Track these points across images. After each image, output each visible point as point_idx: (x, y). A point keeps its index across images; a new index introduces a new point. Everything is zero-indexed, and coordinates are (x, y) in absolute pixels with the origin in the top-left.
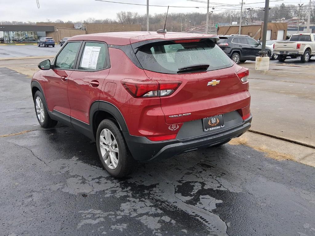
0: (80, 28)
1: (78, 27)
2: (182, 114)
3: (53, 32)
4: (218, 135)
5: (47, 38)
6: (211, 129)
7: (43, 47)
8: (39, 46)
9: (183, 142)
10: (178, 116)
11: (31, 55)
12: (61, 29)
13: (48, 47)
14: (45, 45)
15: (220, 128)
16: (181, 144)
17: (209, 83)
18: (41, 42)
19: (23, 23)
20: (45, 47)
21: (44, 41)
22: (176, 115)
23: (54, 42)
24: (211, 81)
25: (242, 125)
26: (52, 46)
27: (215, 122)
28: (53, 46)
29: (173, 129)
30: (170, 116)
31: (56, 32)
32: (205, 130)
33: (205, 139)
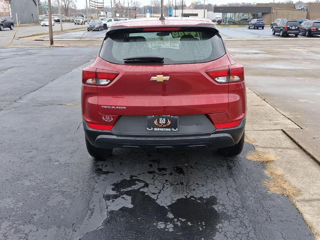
0: (302, 9)
1: (300, 7)
2: (116, 106)
3: (269, 13)
4: (163, 138)
5: (257, 20)
6: (155, 129)
7: (252, 29)
8: (249, 28)
9: (117, 136)
10: (111, 107)
11: (231, 37)
12: (278, 10)
13: (258, 29)
14: (254, 27)
15: (170, 130)
16: (114, 137)
17: (154, 78)
18: (251, 24)
19: (252, 4)
20: (254, 29)
21: (254, 23)
22: (109, 106)
23: (264, 24)
24: (156, 76)
25: (210, 134)
26: (261, 28)
27: (164, 122)
28: (263, 29)
29: (107, 119)
30: (102, 106)
31: (272, 13)
32: (148, 129)
33: (143, 139)
